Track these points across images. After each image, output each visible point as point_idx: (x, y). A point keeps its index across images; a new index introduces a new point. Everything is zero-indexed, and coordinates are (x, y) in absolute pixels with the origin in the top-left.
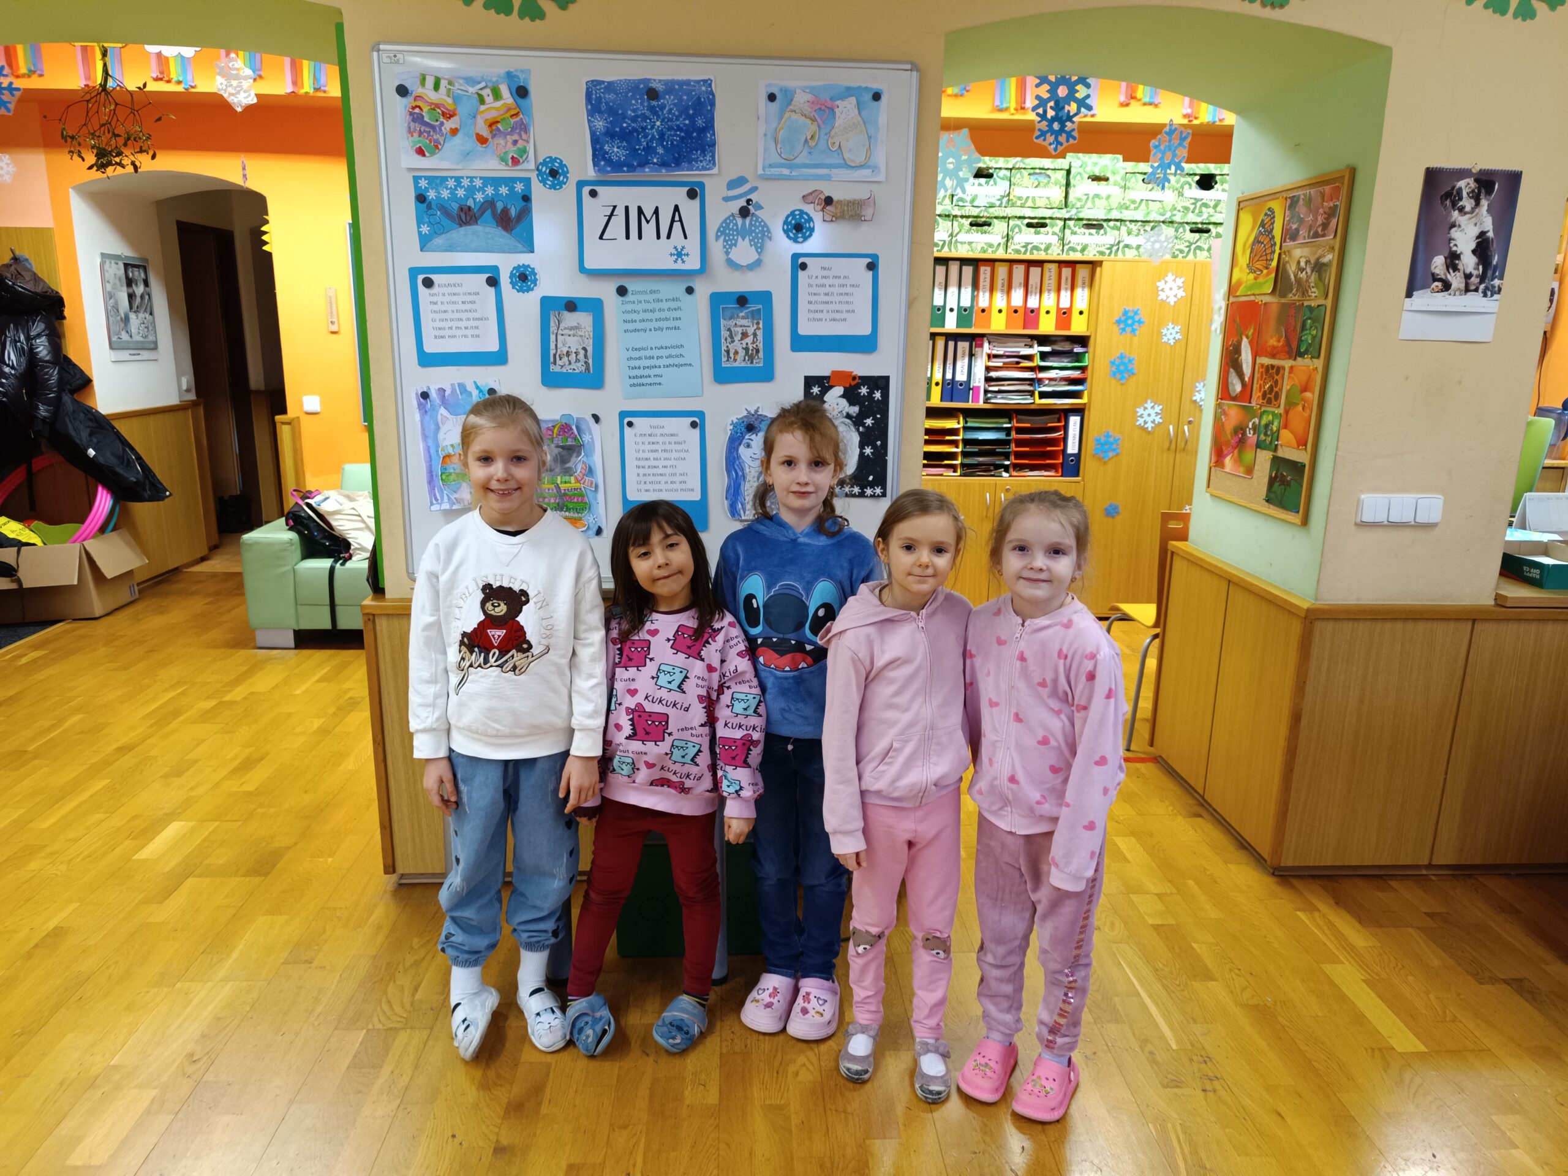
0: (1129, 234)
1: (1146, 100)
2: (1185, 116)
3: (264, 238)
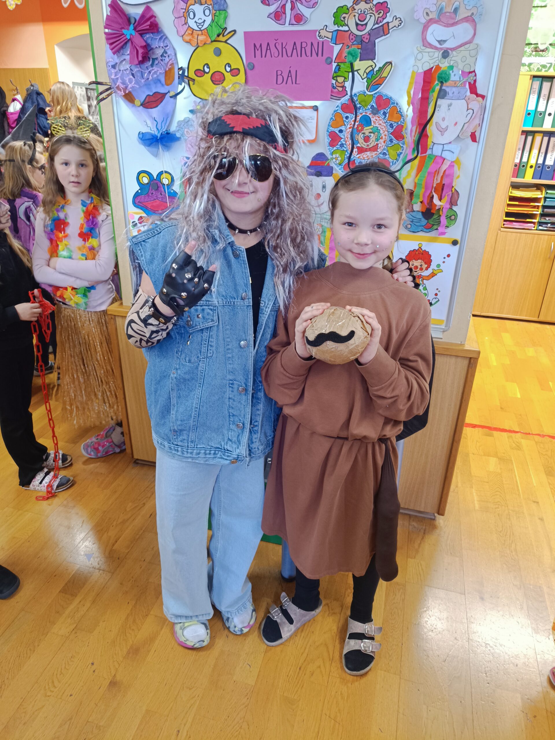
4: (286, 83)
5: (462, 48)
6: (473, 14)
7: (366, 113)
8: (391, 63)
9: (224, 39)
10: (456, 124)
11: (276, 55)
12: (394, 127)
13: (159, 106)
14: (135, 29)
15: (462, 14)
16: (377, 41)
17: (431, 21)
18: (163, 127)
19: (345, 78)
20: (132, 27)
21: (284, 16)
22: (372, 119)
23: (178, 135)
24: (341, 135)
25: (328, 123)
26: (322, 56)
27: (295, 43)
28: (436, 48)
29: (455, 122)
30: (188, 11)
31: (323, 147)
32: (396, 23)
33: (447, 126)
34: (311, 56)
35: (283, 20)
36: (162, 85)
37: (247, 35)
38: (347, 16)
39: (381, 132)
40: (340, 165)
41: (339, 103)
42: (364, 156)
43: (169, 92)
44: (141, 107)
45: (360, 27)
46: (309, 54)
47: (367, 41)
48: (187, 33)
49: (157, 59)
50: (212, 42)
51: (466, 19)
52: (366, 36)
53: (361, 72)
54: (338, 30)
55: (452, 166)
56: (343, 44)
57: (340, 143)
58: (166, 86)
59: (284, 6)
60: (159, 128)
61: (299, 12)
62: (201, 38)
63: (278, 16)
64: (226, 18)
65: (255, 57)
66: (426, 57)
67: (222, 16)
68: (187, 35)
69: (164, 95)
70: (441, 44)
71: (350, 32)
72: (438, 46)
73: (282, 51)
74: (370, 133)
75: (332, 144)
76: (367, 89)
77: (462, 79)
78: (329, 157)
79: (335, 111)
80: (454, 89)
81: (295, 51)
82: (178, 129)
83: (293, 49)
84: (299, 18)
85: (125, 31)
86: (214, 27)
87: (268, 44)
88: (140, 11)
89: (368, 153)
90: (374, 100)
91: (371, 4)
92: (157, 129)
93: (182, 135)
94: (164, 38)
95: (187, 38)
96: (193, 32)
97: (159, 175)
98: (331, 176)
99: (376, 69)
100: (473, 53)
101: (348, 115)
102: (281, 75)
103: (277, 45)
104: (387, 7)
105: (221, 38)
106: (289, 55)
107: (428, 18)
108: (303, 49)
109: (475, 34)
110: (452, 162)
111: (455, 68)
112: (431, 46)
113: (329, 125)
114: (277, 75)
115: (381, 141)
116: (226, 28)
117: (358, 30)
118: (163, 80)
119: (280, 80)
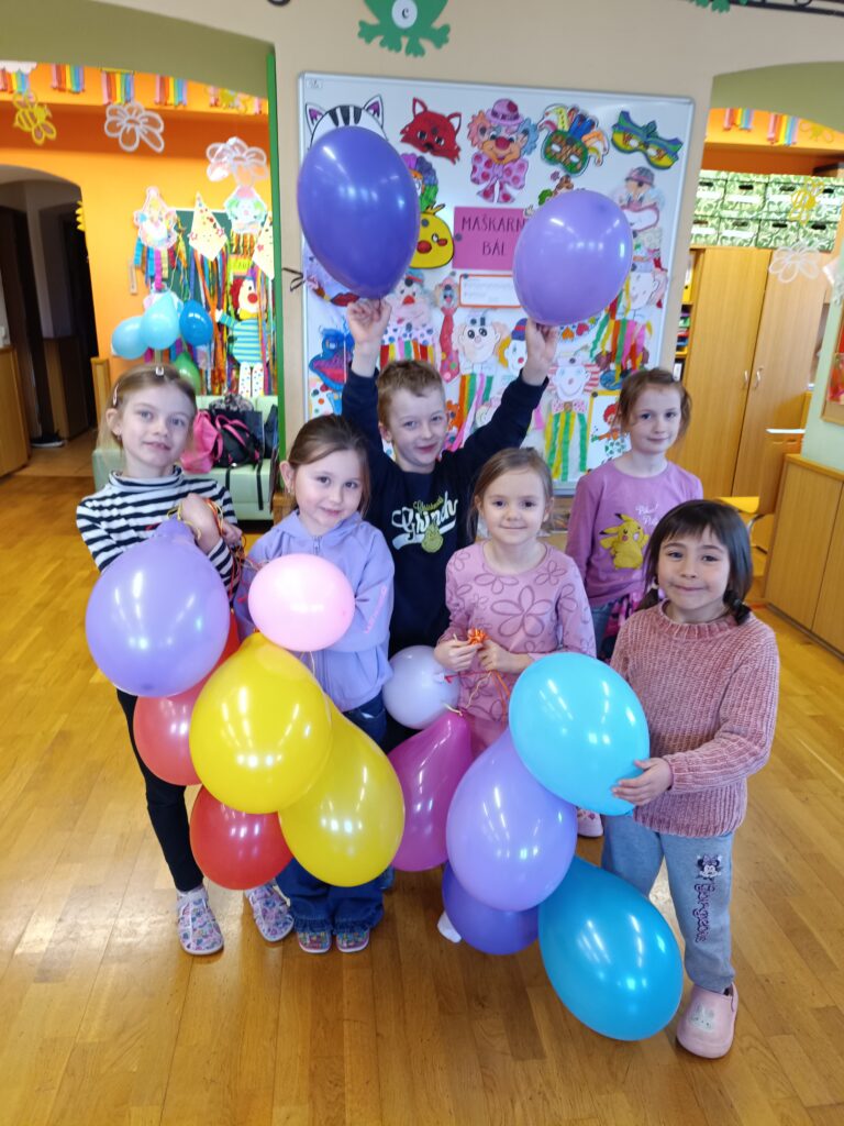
0: (727, 227)
1: (743, 126)
2: (770, 139)
3: (79, 219)
4: (493, 254)
5: (648, 230)
6: (655, 203)
9: (432, 211)
10: (645, 292)
11: (484, 228)
15: (646, 203)
21: (492, 194)
27: (502, 220)
29: (643, 292)
33: (638, 294)
34: (517, 230)
35: (491, 198)
37: (458, 211)
38: (550, 198)
46: (515, 228)
51: (650, 207)
55: (643, 328)
59: (493, 186)
61: (507, 192)
63: (487, 194)
64: (435, 193)
65: (463, 230)
67: (433, 191)
73: (490, 225)
77: (647, 255)
80: (642, 264)
81: (502, 225)
83: (500, 224)
84: (506, 198)
86: (423, 200)
87: (477, 219)
100: (658, 234)
102: (488, 246)
103: (485, 220)
105: (429, 210)
106: (497, 228)
107: (621, 204)
108: (510, 225)
109: (658, 219)
110: (643, 325)
111: (642, 247)
114: (484, 246)
116: (435, 202)
119: (487, 250)
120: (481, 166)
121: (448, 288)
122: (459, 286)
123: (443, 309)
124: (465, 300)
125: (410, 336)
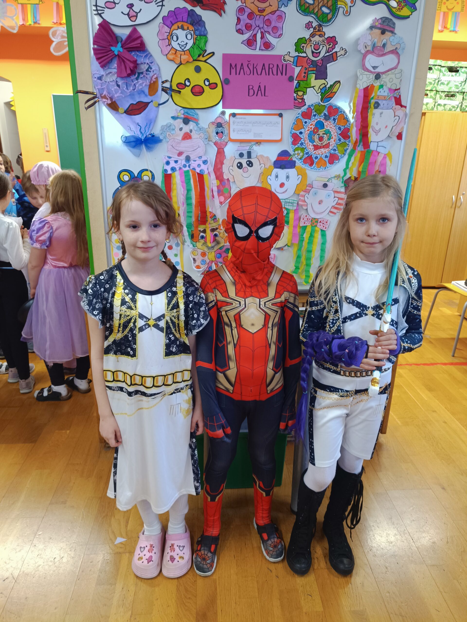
4: (257, 95)
5: (390, 72)
6: (396, 48)
7: (320, 119)
8: (339, 82)
9: (204, 59)
10: (386, 127)
11: (248, 73)
12: (342, 130)
13: (142, 113)
14: (122, 47)
15: (389, 48)
16: (328, 65)
17: (368, 52)
18: (147, 131)
19: (304, 92)
20: (119, 45)
21: (255, 42)
22: (325, 124)
23: (161, 138)
24: (301, 136)
25: (291, 127)
26: (286, 75)
27: (264, 65)
28: (371, 72)
29: (385, 126)
30: (172, 35)
31: (287, 145)
32: (343, 52)
33: (380, 129)
34: (277, 75)
35: (254, 46)
36: (146, 95)
37: (226, 57)
38: (305, 45)
39: (332, 133)
40: (300, 159)
41: (300, 111)
42: (319, 152)
43: (152, 101)
44: (125, 114)
45: (315, 54)
46: (275, 72)
47: (321, 65)
48: (170, 53)
49: (142, 73)
50: (194, 60)
51: (392, 52)
52: (320, 61)
53: (316, 88)
54: (298, 56)
55: (385, 157)
56: (302, 66)
57: (300, 142)
58: (149, 97)
59: (255, 36)
60: (143, 132)
61: (267, 41)
62: (184, 57)
63: (250, 43)
64: (206, 42)
65: (230, 74)
66: (365, 79)
67: (203, 41)
68: (171, 54)
69: (147, 104)
70: (374, 69)
71: (307, 58)
72: (373, 70)
73: (254, 70)
74: (323, 134)
75: (294, 143)
76: (321, 101)
77: (389, 94)
78: (292, 153)
79: (296, 118)
80: (384, 102)
81: (264, 70)
82: (161, 132)
83: (262, 69)
84: (267, 46)
85: (113, 48)
86: (195, 49)
87: (242, 64)
88: (127, 32)
89: (322, 150)
90: (326, 109)
91: (323, 38)
92: (141, 133)
93: (165, 137)
94: (149, 55)
95: (171, 57)
96: (176, 52)
97: (140, 173)
98: (294, 168)
99: (328, 86)
100: (398, 76)
101: (306, 120)
102: (252, 89)
103: (249, 65)
104: (335, 40)
105: (201, 58)
106: (259, 73)
107: (366, 50)
108: (271, 70)
109: (399, 63)
110: (385, 155)
111: (384, 87)
112: (368, 70)
113: (292, 128)
114: (249, 89)
115: (332, 140)
116: (206, 51)
117: (313, 56)
118: (147, 91)
119: (251, 92)
120: (244, 17)
121: (219, 125)
122: (229, 123)
123: (216, 144)
124: (233, 136)
125: (189, 166)
